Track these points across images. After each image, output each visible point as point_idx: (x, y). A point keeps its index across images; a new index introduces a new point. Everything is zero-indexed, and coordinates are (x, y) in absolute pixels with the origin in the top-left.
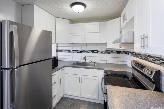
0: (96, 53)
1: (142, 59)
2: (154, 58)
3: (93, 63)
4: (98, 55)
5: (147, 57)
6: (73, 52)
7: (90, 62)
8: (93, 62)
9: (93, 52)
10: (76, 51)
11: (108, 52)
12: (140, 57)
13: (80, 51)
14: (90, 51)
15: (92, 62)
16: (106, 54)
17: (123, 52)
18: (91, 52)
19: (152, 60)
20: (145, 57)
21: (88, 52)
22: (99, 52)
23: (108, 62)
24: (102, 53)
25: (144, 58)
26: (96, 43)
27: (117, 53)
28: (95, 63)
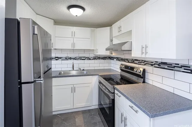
0: (84, 59)
1: (129, 62)
2: (140, 61)
3: (82, 71)
4: (86, 61)
5: (133, 61)
6: (57, 60)
7: (78, 69)
8: (82, 69)
9: (81, 58)
10: (61, 58)
11: (96, 58)
12: (126, 61)
13: (66, 59)
14: (77, 58)
15: (80, 69)
16: (94, 60)
17: (108, 58)
18: (79, 59)
19: (138, 62)
20: (132, 61)
21: (75, 59)
22: (87, 59)
23: (96, 68)
24: (90, 59)
25: (130, 61)
26: (84, 50)
27: (104, 59)
28: (83, 70)
